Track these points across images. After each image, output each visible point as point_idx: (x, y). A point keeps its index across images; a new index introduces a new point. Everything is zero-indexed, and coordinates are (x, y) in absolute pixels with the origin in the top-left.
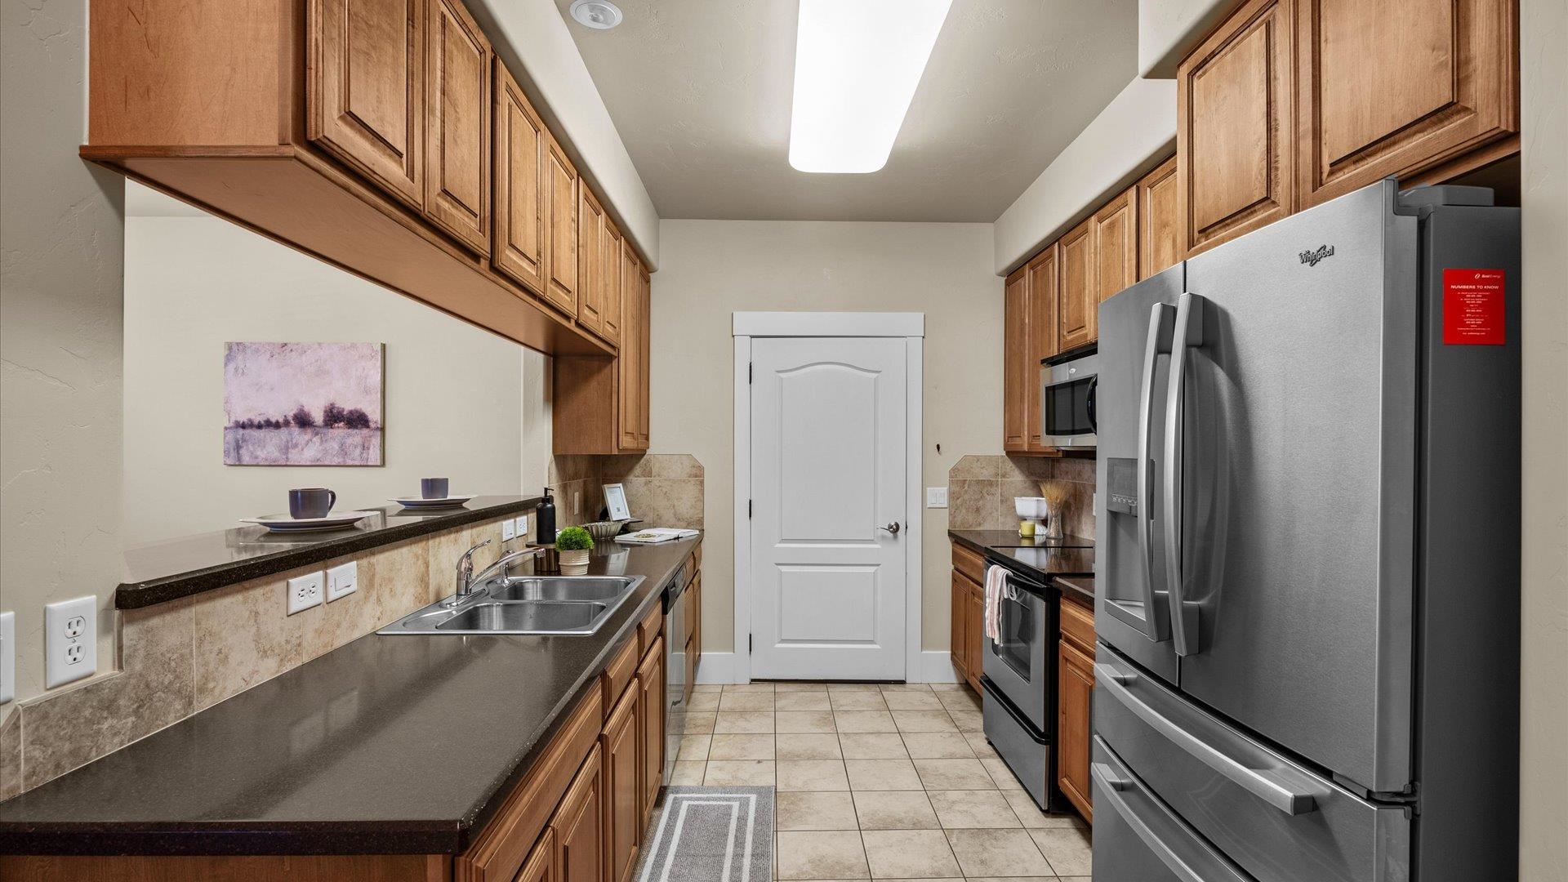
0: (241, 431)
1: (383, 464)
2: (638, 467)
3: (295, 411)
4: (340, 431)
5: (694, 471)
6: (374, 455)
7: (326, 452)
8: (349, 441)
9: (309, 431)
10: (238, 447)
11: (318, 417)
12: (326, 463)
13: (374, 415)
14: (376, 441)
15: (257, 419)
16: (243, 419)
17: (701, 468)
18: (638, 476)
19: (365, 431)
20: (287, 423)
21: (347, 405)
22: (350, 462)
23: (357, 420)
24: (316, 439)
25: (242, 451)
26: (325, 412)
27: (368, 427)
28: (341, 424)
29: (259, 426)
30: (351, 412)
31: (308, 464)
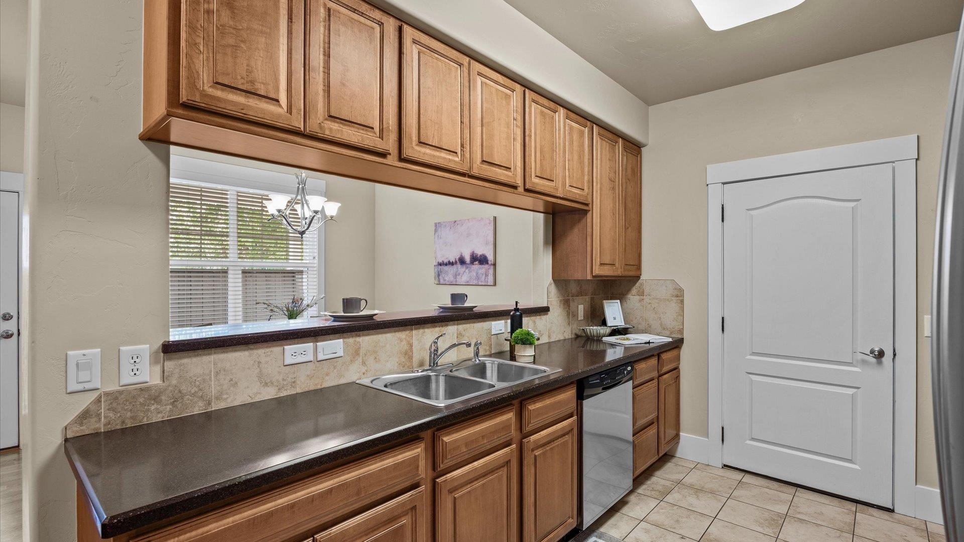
0: (440, 267)
1: (495, 285)
2: (634, 288)
3: (459, 256)
4: (476, 266)
5: (676, 293)
6: (490, 280)
7: (471, 278)
8: (480, 271)
9: (464, 266)
10: (439, 275)
11: (468, 259)
12: (471, 284)
13: (490, 258)
14: (491, 271)
15: (446, 261)
16: (440, 261)
17: (681, 290)
18: (635, 295)
19: (486, 266)
20: (456, 262)
21: (479, 252)
22: (480, 283)
23: (483, 260)
24: (467, 271)
25: (440, 277)
26: (471, 256)
27: (488, 264)
28: (477, 262)
29: (446, 265)
30: (481, 256)
31: (464, 284)
